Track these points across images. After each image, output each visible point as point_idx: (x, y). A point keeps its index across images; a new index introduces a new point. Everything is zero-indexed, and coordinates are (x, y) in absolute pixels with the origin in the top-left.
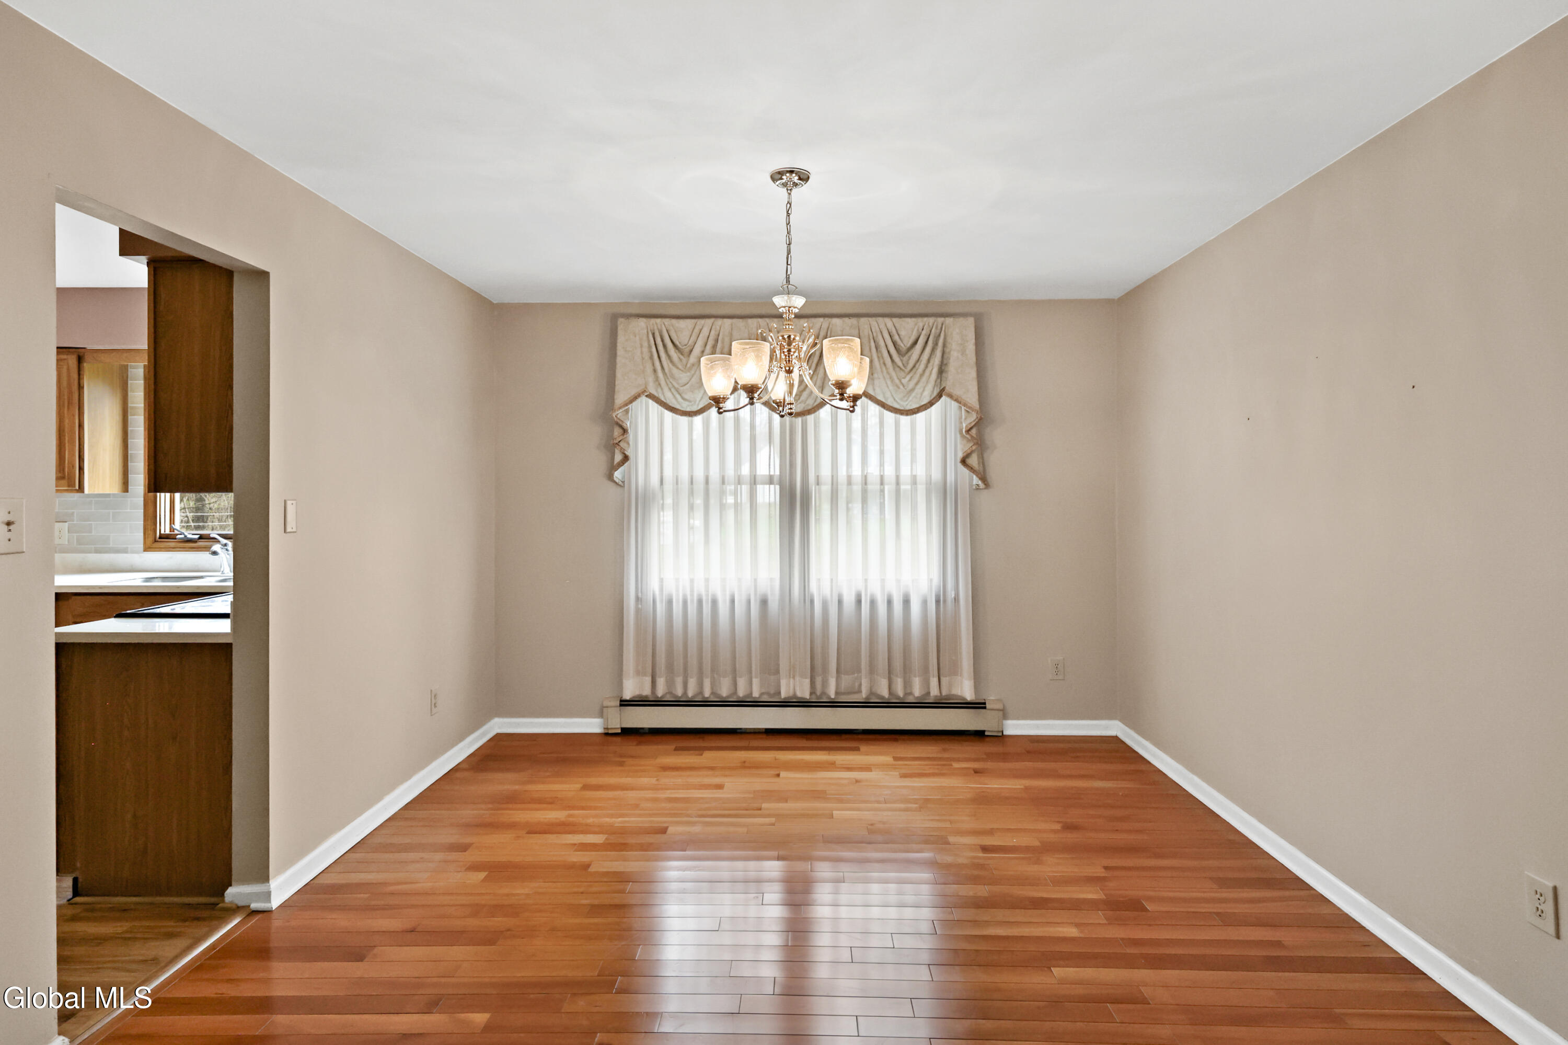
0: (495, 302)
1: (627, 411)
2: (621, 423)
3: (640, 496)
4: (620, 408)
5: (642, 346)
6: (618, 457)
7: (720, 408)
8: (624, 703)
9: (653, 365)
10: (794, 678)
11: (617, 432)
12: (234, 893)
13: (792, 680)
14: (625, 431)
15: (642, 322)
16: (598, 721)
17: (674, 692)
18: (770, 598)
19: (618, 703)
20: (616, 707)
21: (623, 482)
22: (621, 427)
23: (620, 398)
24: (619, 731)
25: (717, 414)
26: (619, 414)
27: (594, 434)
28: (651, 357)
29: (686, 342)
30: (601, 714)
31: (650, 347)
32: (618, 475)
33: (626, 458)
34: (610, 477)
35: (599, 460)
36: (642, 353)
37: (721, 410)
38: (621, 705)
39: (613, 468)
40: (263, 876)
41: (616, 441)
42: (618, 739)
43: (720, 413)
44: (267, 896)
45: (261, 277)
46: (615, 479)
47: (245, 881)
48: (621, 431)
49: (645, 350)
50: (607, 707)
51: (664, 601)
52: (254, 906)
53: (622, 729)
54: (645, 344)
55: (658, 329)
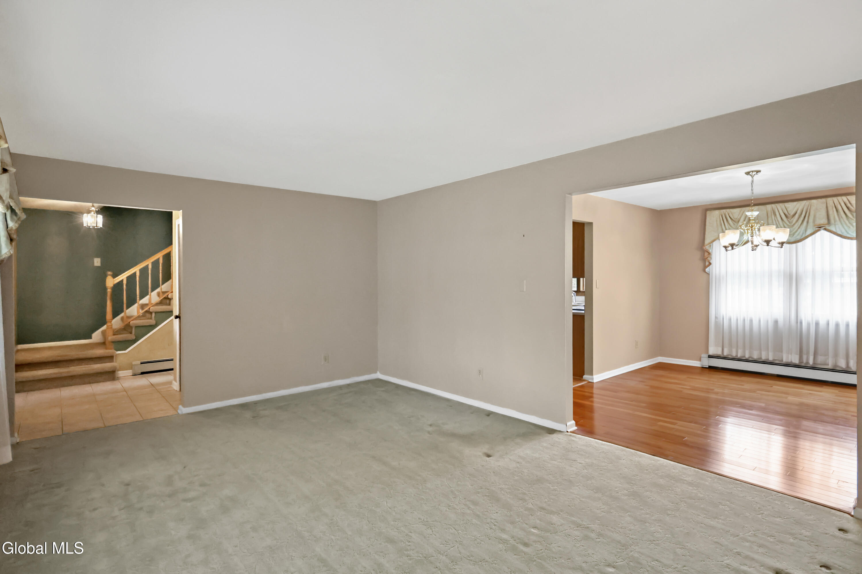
0: (659, 210)
1: (710, 246)
2: (707, 251)
3: (717, 278)
4: (707, 245)
5: (717, 221)
6: (707, 263)
7: (726, 250)
8: (710, 357)
9: (722, 227)
10: (791, 354)
11: (706, 254)
12: (585, 377)
13: (790, 355)
14: (709, 254)
15: (717, 212)
16: (699, 362)
17: (732, 354)
18: (779, 321)
19: (707, 356)
20: (706, 357)
21: (709, 272)
22: (708, 252)
23: (707, 241)
24: (708, 367)
25: (726, 251)
26: (707, 247)
27: (698, 255)
28: (721, 225)
29: (737, 217)
30: (700, 360)
31: (720, 221)
32: (707, 270)
33: (710, 264)
34: (704, 271)
35: (701, 265)
36: (717, 223)
37: (727, 250)
38: (709, 357)
39: (705, 267)
40: (591, 374)
41: (706, 257)
42: (707, 370)
43: (727, 251)
44: (593, 379)
45: (591, 224)
46: (706, 271)
47: (587, 374)
48: (708, 253)
49: (718, 222)
50: (703, 357)
51: (727, 319)
52: (590, 381)
53: (709, 366)
54: (718, 220)
55: (724, 214)
